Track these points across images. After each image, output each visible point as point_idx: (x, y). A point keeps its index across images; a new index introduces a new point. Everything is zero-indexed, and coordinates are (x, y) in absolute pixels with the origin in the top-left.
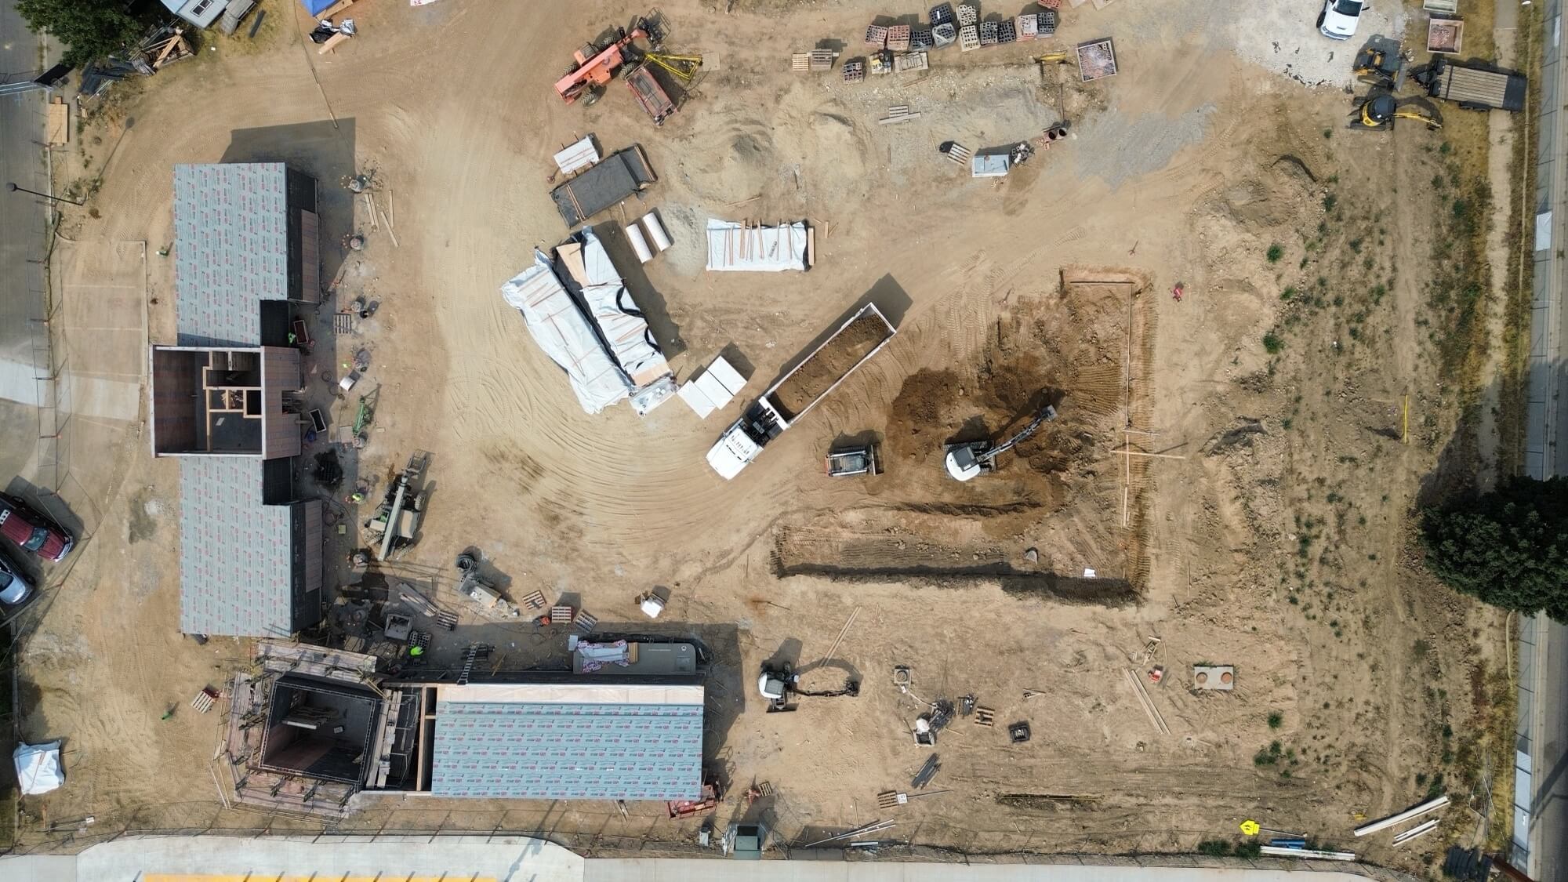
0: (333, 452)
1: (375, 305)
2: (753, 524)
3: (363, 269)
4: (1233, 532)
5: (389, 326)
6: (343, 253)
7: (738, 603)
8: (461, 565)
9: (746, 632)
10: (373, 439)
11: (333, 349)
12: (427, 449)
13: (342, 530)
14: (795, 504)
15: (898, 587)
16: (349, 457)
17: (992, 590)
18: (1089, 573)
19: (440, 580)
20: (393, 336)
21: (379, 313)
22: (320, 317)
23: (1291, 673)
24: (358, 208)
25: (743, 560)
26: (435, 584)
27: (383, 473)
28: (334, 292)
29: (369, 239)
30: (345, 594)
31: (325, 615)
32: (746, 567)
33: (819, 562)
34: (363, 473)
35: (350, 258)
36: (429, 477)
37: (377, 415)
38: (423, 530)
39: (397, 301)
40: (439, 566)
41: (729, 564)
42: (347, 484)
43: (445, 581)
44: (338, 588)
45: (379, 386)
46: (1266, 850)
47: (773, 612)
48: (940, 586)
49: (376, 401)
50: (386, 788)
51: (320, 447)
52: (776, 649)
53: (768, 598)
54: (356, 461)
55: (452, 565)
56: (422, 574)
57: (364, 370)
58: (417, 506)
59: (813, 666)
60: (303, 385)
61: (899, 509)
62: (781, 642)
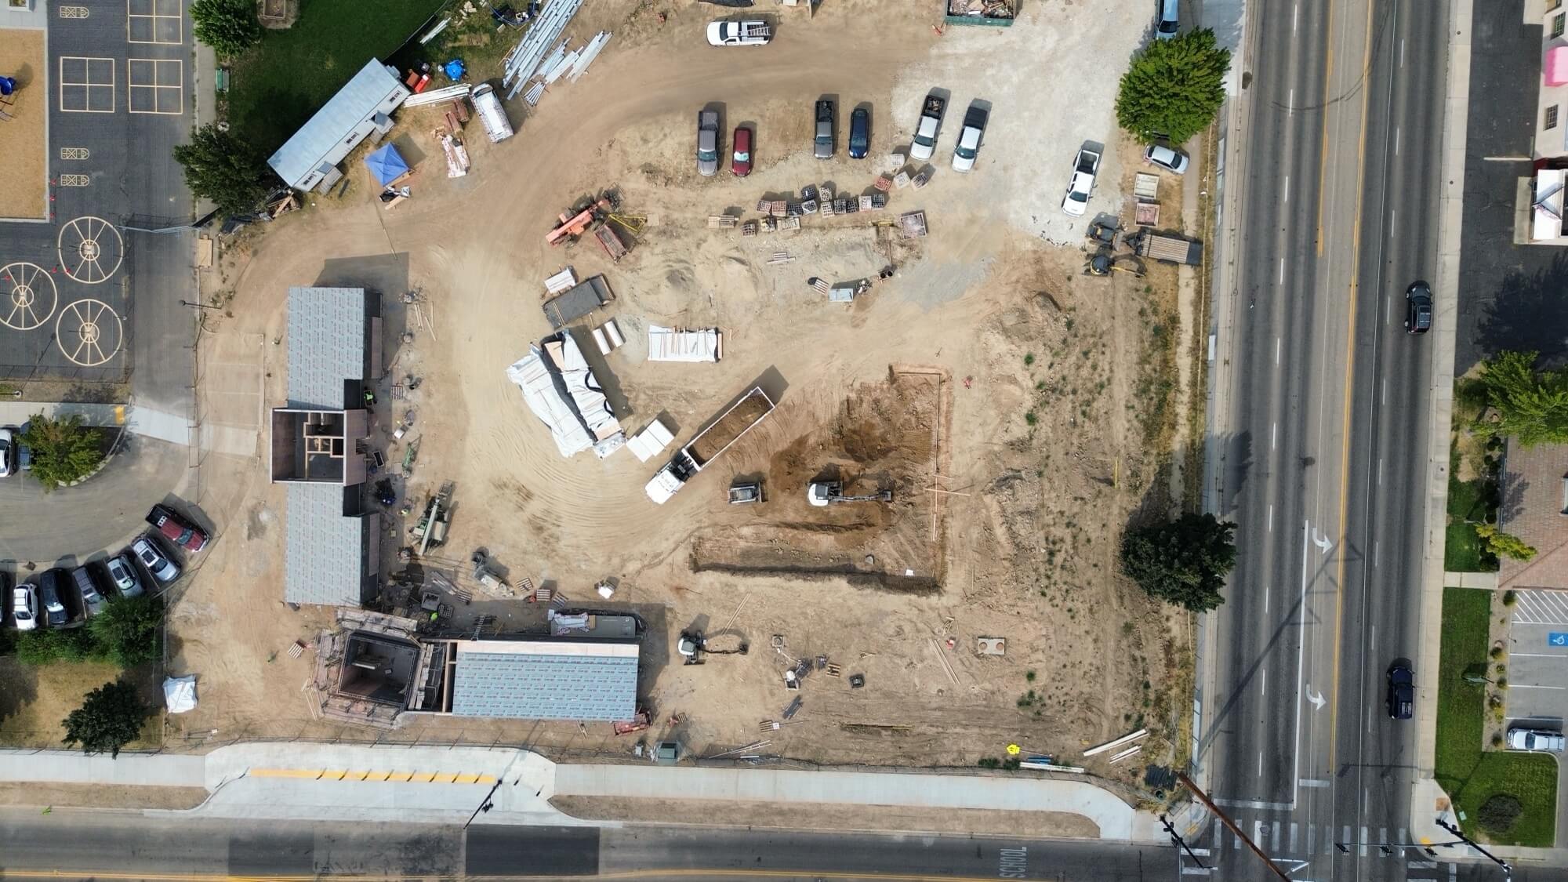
0: (388, 480)
1: (420, 380)
2: (677, 535)
3: (412, 356)
4: (1002, 547)
5: (429, 395)
6: (398, 346)
7: (666, 589)
8: (475, 559)
9: (671, 610)
10: (416, 472)
11: (390, 410)
12: (453, 479)
13: (394, 534)
14: (707, 522)
15: (776, 580)
16: (399, 484)
17: (840, 583)
18: (910, 573)
19: (460, 569)
20: (432, 401)
21: (422, 386)
22: (382, 388)
23: (1042, 643)
24: (409, 313)
25: (669, 560)
26: (456, 572)
27: (422, 495)
28: (392, 370)
29: (417, 335)
30: (394, 578)
31: (380, 592)
32: (671, 565)
33: (723, 562)
34: (408, 495)
35: (403, 348)
36: (454, 498)
37: (419, 456)
38: (449, 535)
39: (434, 378)
40: (460, 560)
41: (661, 562)
42: (397, 504)
43: (463, 570)
44: (390, 574)
45: (421, 436)
46: (1023, 765)
47: (690, 596)
48: (805, 580)
49: (419, 445)
50: (422, 710)
51: (380, 477)
52: (691, 621)
53: (687, 586)
54: (404, 486)
55: (469, 559)
56: (448, 565)
57: (411, 424)
58: (446, 519)
59: (717, 633)
60: (368, 434)
61: (778, 526)
62: (695, 617)
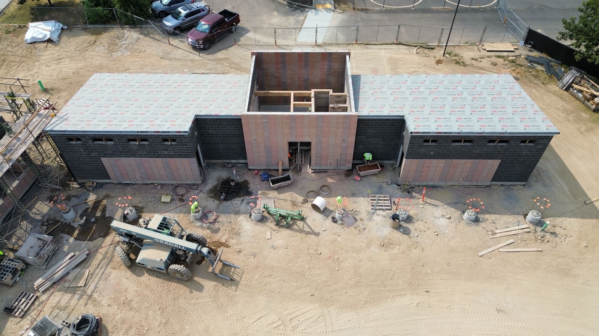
0: (249, 194)
1: (407, 232)
3: (443, 221)
5: (385, 245)
6: (454, 204)
10: (259, 228)
11: (353, 195)
13: (166, 199)
16: (243, 207)
19: (77, 296)
20: (375, 249)
21: (397, 235)
22: (385, 185)
24: (510, 218)
27: (222, 237)
28: (412, 197)
29: (479, 228)
30: (97, 203)
31: (82, 185)
34: (223, 218)
35: (455, 213)
37: (286, 232)
39: (415, 252)
40: (95, 295)
42: (212, 204)
43: (73, 302)
44: (107, 197)
45: (317, 234)
49: (301, 231)
51: (254, 183)
54: (237, 213)
57: (334, 220)
60: (315, 171)
